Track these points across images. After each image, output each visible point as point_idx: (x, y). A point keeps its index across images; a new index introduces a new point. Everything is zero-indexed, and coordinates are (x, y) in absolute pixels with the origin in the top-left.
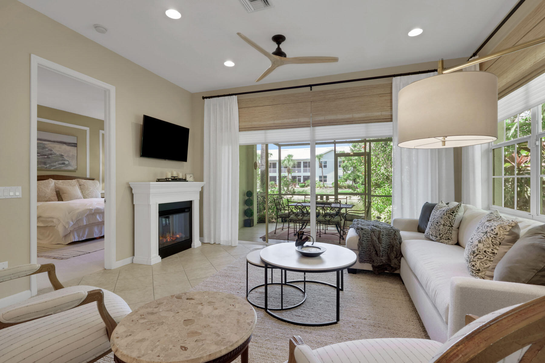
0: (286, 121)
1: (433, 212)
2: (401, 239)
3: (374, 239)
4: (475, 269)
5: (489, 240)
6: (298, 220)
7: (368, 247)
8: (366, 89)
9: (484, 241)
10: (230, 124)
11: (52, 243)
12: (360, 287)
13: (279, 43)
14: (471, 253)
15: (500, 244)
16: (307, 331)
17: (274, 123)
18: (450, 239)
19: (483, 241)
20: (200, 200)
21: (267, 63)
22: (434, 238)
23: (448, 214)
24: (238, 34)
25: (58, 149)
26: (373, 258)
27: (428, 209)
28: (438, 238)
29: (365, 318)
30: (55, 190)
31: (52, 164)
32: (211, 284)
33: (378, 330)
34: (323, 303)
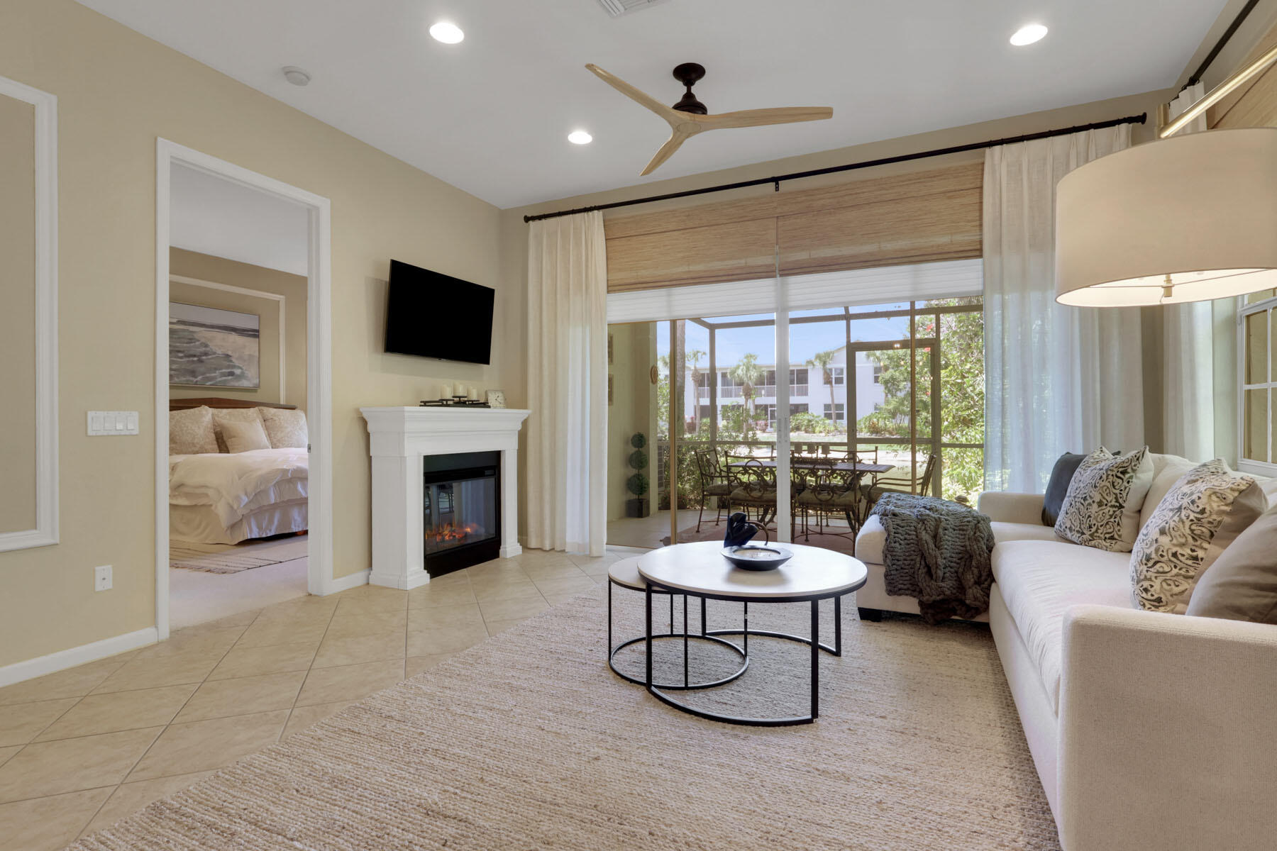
0: (717, 265)
1: (1076, 474)
2: (993, 538)
3: (924, 538)
4: (1149, 597)
5: (1184, 527)
6: (750, 501)
7: (908, 558)
8: (913, 181)
9: (1173, 528)
10: (587, 277)
11: (207, 542)
12: (885, 651)
13: (689, 83)
14: (1141, 560)
15: (1212, 535)
16: (737, 735)
17: (689, 272)
18: (1116, 539)
19: (1171, 529)
20: (518, 450)
21: (662, 131)
22: (1075, 537)
23: (1110, 477)
24: (590, 67)
25: (222, 343)
26: (920, 584)
27: (1067, 467)
28: (1086, 537)
29: (883, 714)
30: (214, 430)
31: (208, 375)
32: (533, 631)
33: (910, 740)
34: (787, 680)
